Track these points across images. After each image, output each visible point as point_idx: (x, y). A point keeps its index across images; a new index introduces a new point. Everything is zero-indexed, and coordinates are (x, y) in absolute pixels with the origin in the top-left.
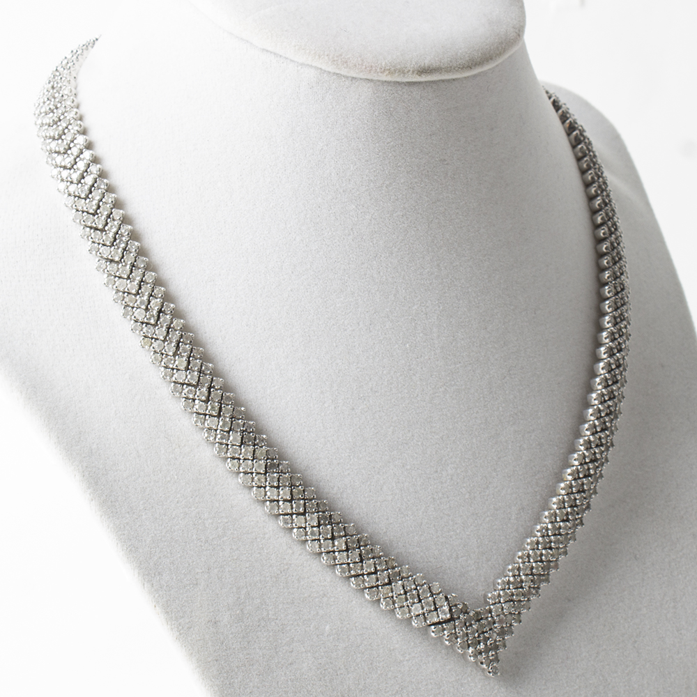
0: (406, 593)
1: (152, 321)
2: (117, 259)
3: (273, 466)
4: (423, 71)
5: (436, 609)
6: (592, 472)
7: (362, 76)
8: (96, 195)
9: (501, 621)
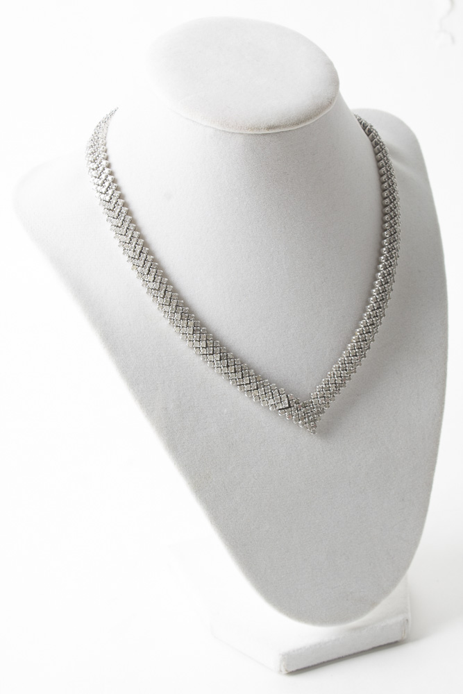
0: (266, 393)
1: (137, 257)
2: (119, 225)
3: (197, 330)
4: (270, 128)
5: (281, 402)
6: (371, 330)
7: (236, 131)
8: (110, 192)
9: (317, 407)
